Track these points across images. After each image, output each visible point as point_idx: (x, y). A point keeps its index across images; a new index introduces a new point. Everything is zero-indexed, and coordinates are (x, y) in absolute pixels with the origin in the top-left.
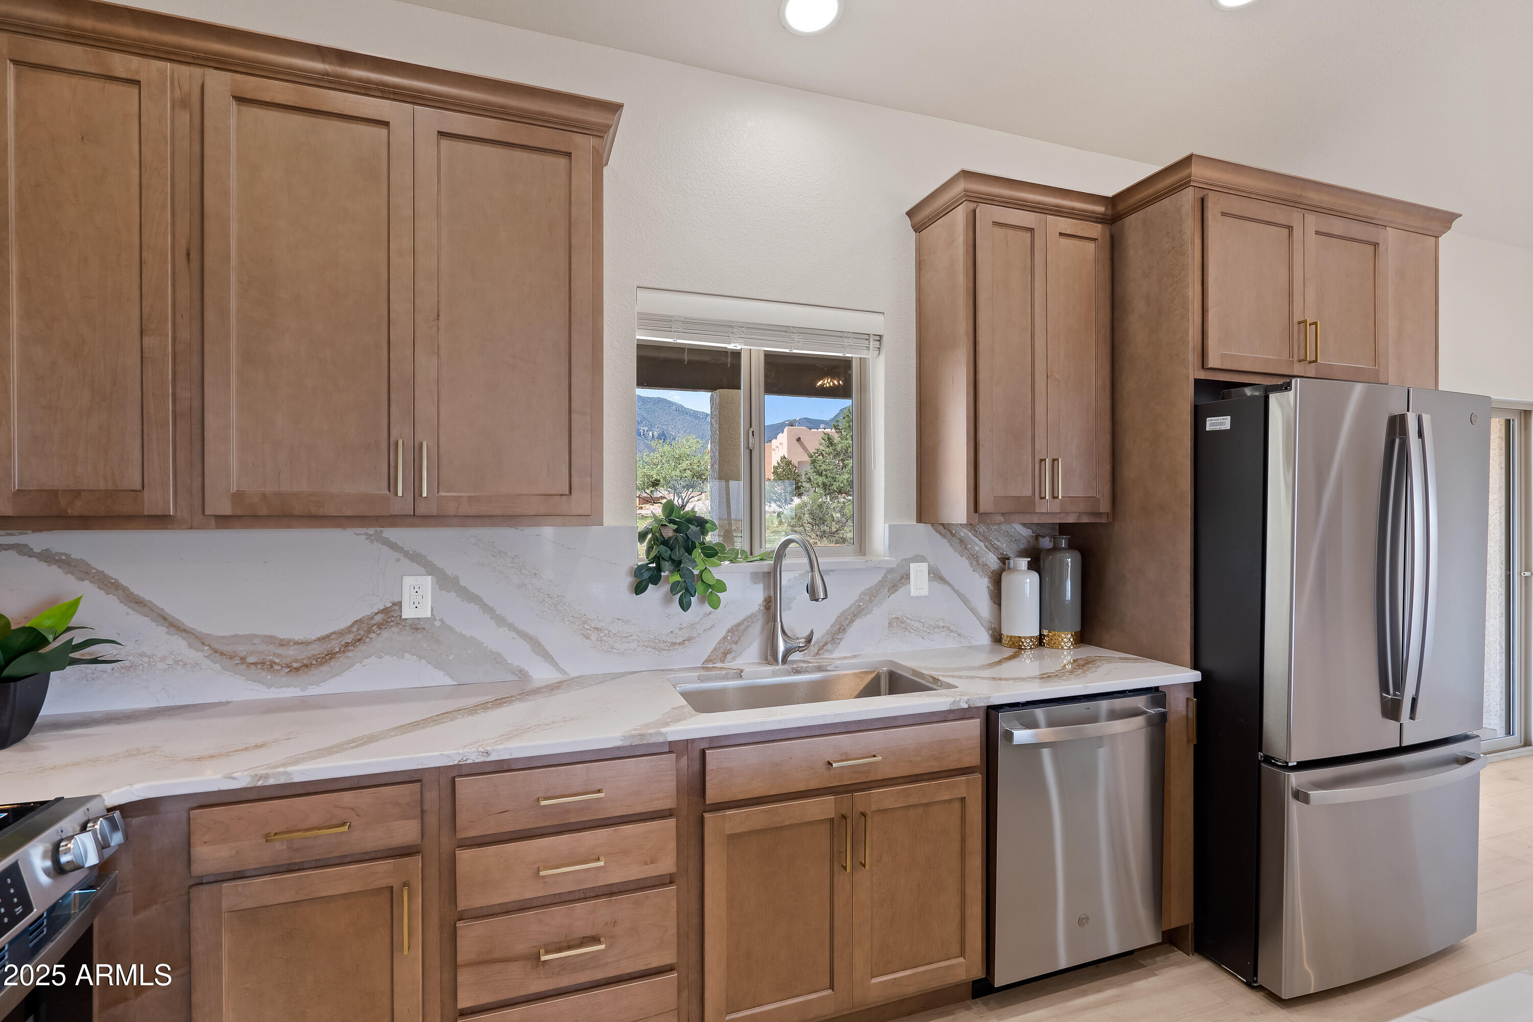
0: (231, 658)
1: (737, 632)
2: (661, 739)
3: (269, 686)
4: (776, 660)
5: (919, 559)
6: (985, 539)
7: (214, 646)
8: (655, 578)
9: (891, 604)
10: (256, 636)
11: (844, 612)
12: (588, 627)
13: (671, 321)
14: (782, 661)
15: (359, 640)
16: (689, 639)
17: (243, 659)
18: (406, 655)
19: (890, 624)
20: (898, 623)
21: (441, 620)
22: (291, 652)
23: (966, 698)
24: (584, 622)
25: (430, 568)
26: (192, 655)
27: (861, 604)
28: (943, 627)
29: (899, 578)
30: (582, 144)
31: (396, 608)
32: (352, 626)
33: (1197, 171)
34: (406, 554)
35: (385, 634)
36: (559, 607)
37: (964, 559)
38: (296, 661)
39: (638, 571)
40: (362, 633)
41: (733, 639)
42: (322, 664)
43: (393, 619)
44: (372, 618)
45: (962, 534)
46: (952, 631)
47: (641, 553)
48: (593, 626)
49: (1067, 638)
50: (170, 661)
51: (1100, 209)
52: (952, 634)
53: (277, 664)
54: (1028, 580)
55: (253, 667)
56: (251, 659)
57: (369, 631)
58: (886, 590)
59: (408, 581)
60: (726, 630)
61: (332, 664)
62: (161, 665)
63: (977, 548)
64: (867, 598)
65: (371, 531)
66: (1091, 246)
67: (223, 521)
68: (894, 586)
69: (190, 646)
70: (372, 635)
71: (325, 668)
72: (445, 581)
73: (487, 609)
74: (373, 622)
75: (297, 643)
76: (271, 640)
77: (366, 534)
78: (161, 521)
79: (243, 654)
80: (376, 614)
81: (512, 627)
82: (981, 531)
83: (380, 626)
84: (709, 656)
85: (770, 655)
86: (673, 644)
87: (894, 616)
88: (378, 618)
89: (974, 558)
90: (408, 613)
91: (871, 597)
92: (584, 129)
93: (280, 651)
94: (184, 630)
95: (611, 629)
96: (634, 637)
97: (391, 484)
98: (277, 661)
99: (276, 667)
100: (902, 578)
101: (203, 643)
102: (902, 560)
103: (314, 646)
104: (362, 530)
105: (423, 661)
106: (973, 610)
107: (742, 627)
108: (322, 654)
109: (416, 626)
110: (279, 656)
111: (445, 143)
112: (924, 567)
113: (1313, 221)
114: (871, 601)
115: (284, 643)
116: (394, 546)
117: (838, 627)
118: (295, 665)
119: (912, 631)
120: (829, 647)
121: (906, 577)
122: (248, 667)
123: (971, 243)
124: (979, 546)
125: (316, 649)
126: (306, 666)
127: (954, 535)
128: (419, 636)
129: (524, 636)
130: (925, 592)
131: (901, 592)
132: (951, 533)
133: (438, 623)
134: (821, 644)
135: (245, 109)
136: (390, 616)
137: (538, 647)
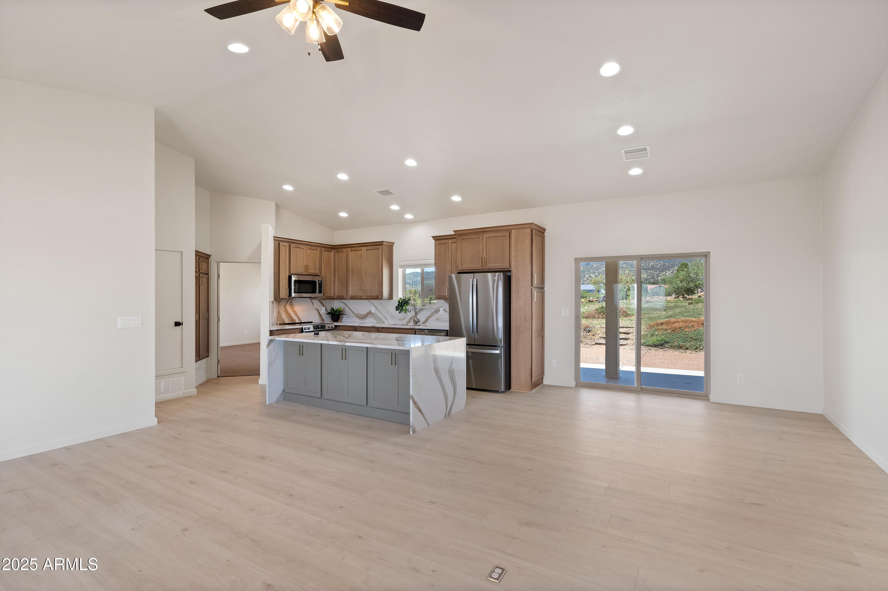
3: (360, 320)
5: (442, 307)
8: (398, 308)
9: (436, 315)
11: (428, 316)
14: (416, 324)
15: (368, 315)
16: (404, 319)
18: (372, 318)
19: (436, 319)
20: (438, 319)
21: (375, 313)
25: (375, 306)
26: (354, 315)
27: (431, 315)
32: (367, 313)
35: (370, 315)
36: (388, 312)
39: (396, 307)
42: (364, 318)
47: (397, 305)
48: (392, 316)
56: (358, 317)
59: (372, 307)
65: (369, 300)
67: (351, 299)
68: (437, 312)
72: (376, 308)
73: (380, 312)
81: (383, 315)
84: (407, 322)
86: (402, 319)
90: (373, 312)
91: (433, 314)
92: (380, 245)
94: (353, 312)
95: (394, 316)
96: (397, 318)
102: (439, 307)
105: (374, 319)
107: (412, 318)
109: (373, 314)
111: (367, 251)
112: (442, 309)
113: (485, 236)
115: (361, 315)
116: (371, 303)
117: (427, 319)
118: (362, 318)
119: (440, 321)
120: (425, 322)
121: (439, 311)
123: (438, 248)
125: (364, 316)
129: (384, 316)
130: (443, 314)
135: (352, 252)
136: (370, 312)
137: (386, 318)
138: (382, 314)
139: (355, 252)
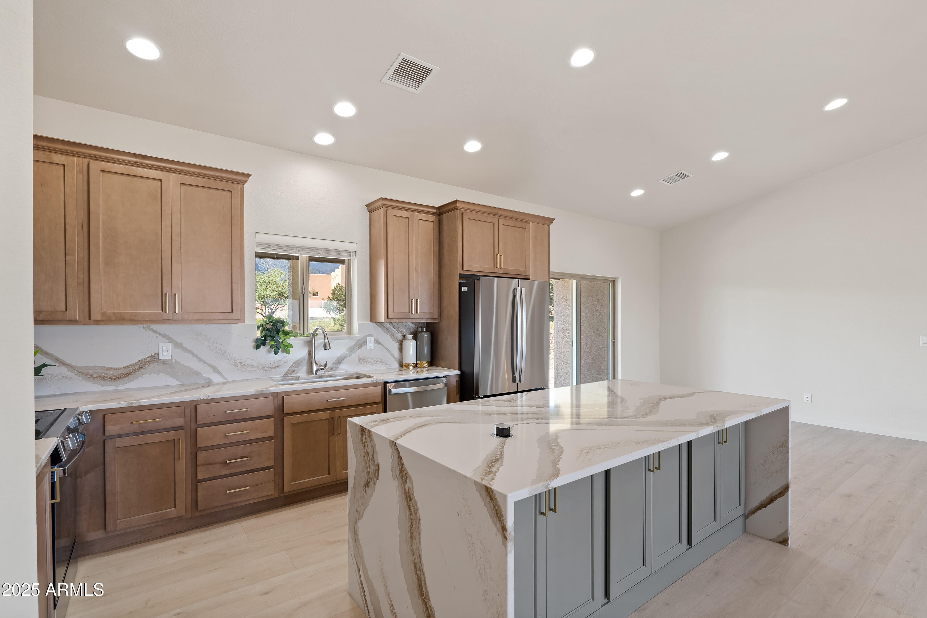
0: (86, 375)
1: (297, 364)
2: (268, 392)
3: (103, 386)
4: (313, 374)
5: (371, 336)
6: (397, 328)
7: (79, 370)
8: (264, 343)
9: (360, 353)
10: (97, 366)
11: (340, 356)
12: (236, 362)
13: (270, 245)
14: (315, 373)
15: (141, 368)
16: (278, 366)
17: (91, 375)
18: (161, 373)
19: (359, 360)
20: (362, 360)
21: (175, 360)
22: (112, 372)
23: (376, 379)
24: (235, 360)
25: (170, 340)
26: (70, 374)
27: (347, 353)
28: (380, 361)
29: (362, 343)
30: (238, 187)
31: (157, 355)
32: (137, 362)
33: (459, 205)
34: (160, 334)
35: (152, 365)
36: (224, 355)
37: (388, 336)
38: (114, 376)
39: (257, 340)
40: (142, 365)
41: (296, 366)
42: (125, 377)
43: (155, 359)
44: (146, 359)
45: (388, 326)
46: (384, 363)
47: (258, 334)
48: (238, 362)
49: (425, 364)
50: (60, 376)
51: (435, 211)
52: (384, 364)
53: (106, 377)
54: (411, 343)
55: (96, 378)
56: (94, 376)
57: (145, 364)
58: (357, 347)
59: (161, 345)
60: (293, 362)
61: (129, 377)
62: (56, 378)
63: (394, 332)
65: (146, 326)
66: (432, 223)
67: (97, 322)
68: (360, 346)
69: (69, 371)
70: (146, 366)
71: (126, 379)
72: (177, 345)
73: (194, 355)
74: (147, 361)
75: (114, 369)
76: (103, 368)
77: (143, 327)
78: (73, 322)
79: (91, 373)
80: (148, 358)
81: (205, 362)
82: (395, 325)
83: (149, 362)
84: (286, 373)
85: (310, 371)
86: (271, 368)
87: (360, 357)
88: (149, 359)
89: (393, 336)
90: (161, 357)
92: (238, 182)
93: (107, 372)
94: (66, 364)
95: (246, 362)
96: (255, 366)
97: (163, 308)
98: (106, 376)
99: (105, 378)
100: (364, 343)
101: (74, 369)
102: (364, 336)
103: (121, 370)
104: (142, 326)
105: (168, 375)
106: (392, 355)
107: (299, 362)
108: (125, 373)
109: (165, 362)
110: (107, 374)
111: (183, 187)
112: (372, 339)
113: (501, 221)
114: (351, 351)
115: (108, 369)
116: (155, 332)
117: (338, 361)
118: (114, 377)
119: (367, 363)
121: (365, 343)
122: (93, 378)
123: (386, 222)
124: (394, 331)
125: (122, 371)
126: (118, 378)
127: (384, 327)
128: (166, 366)
129: (210, 365)
130: (372, 348)
131: (364, 348)
132: (383, 326)
133: (174, 361)
134: (331, 368)
135: (105, 174)
136: (154, 358)
137: (216, 370)
138: (200, 360)
139: (126, 178)
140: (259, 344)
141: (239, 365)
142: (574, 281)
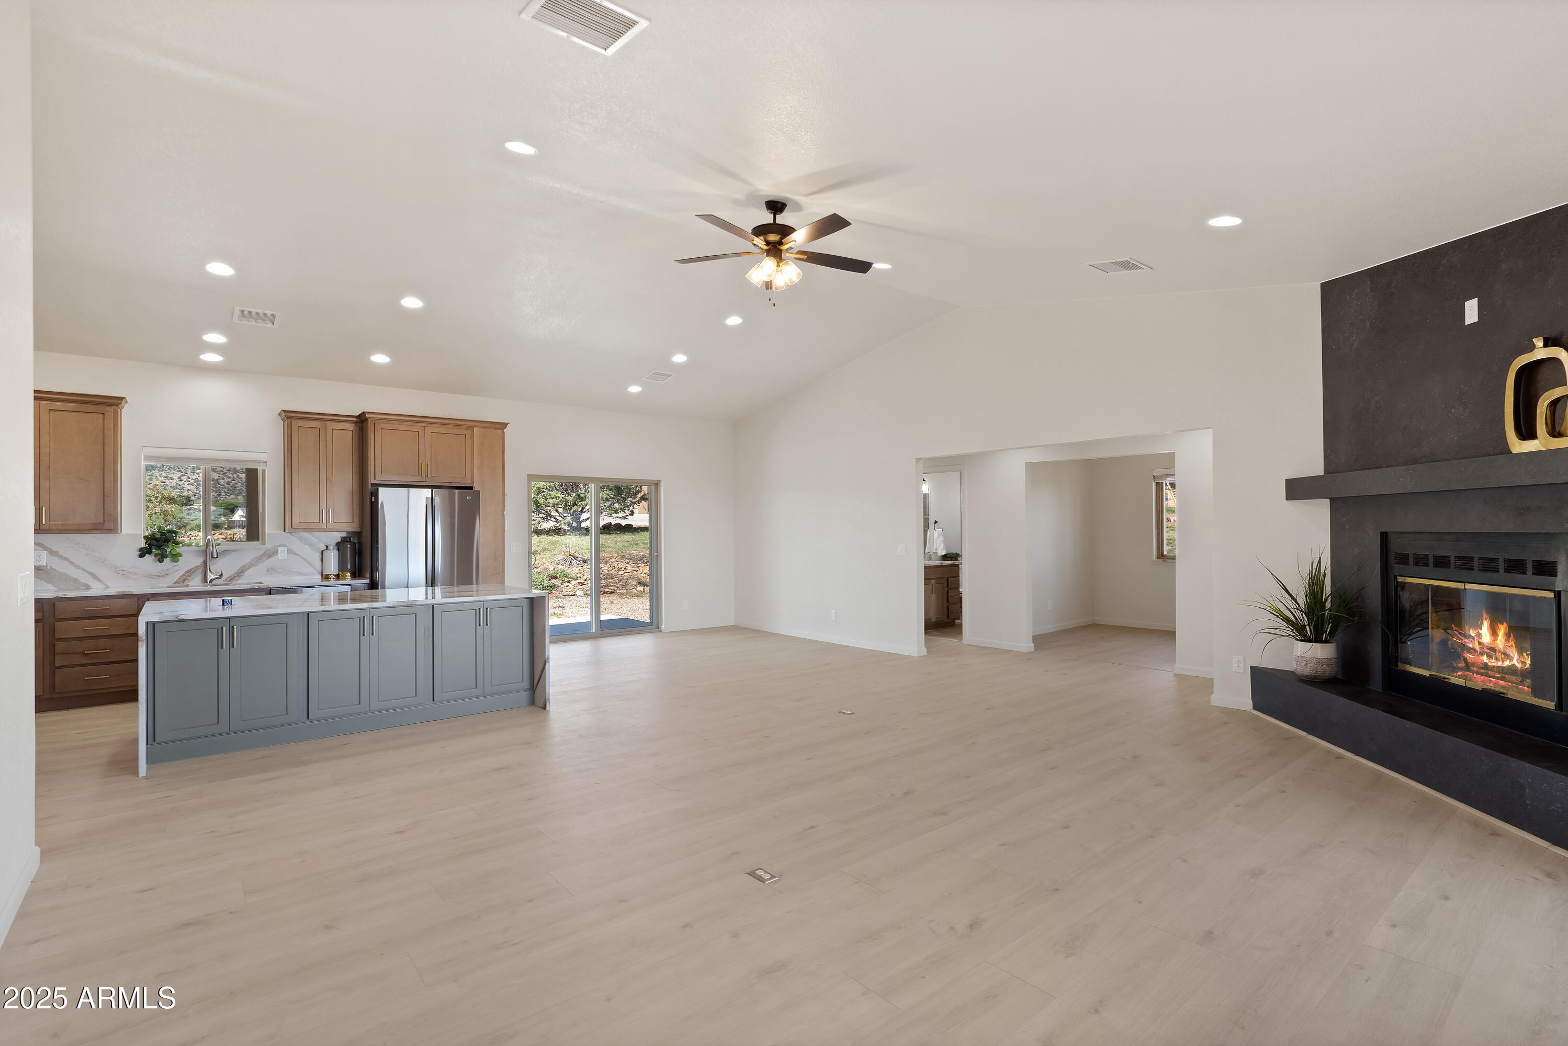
1: (190, 573)
2: (131, 593)
4: (207, 583)
5: (281, 546)
8: (150, 552)
9: (269, 563)
11: (244, 566)
12: (118, 569)
13: (159, 458)
14: (210, 582)
16: (166, 574)
19: (267, 570)
20: (272, 569)
21: (50, 566)
24: (116, 568)
27: (252, 562)
28: (295, 571)
29: (272, 553)
30: (110, 409)
33: (369, 416)
37: (305, 545)
39: (141, 550)
41: (186, 574)
47: (142, 544)
48: (121, 569)
49: (348, 575)
51: (355, 419)
52: (300, 574)
54: (334, 555)
58: (265, 557)
60: (185, 571)
64: (256, 560)
66: (351, 432)
68: (270, 556)
72: (53, 553)
73: (72, 563)
81: (84, 570)
84: (176, 581)
85: (205, 580)
86: (159, 576)
87: (269, 567)
89: (312, 545)
92: (110, 405)
95: (127, 567)
100: (274, 553)
102: (274, 546)
105: (42, 581)
106: (311, 565)
107: (193, 570)
109: (39, 569)
112: (285, 549)
113: (429, 429)
114: (257, 561)
117: (240, 571)
119: (279, 573)
120: (238, 578)
121: (276, 553)
123: (290, 434)
124: (314, 541)
127: (301, 537)
128: (41, 572)
129: (89, 572)
130: (285, 558)
131: (273, 558)
132: (300, 535)
137: (95, 577)
138: (78, 567)
140: (143, 553)
141: (120, 571)
142: (593, 484)
